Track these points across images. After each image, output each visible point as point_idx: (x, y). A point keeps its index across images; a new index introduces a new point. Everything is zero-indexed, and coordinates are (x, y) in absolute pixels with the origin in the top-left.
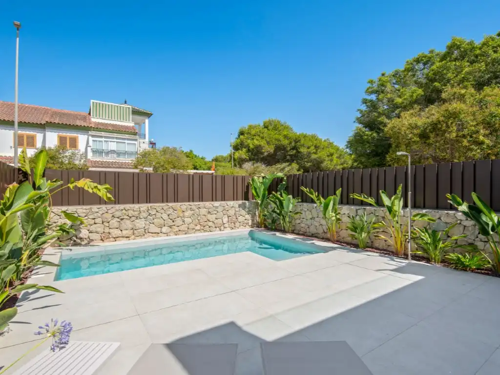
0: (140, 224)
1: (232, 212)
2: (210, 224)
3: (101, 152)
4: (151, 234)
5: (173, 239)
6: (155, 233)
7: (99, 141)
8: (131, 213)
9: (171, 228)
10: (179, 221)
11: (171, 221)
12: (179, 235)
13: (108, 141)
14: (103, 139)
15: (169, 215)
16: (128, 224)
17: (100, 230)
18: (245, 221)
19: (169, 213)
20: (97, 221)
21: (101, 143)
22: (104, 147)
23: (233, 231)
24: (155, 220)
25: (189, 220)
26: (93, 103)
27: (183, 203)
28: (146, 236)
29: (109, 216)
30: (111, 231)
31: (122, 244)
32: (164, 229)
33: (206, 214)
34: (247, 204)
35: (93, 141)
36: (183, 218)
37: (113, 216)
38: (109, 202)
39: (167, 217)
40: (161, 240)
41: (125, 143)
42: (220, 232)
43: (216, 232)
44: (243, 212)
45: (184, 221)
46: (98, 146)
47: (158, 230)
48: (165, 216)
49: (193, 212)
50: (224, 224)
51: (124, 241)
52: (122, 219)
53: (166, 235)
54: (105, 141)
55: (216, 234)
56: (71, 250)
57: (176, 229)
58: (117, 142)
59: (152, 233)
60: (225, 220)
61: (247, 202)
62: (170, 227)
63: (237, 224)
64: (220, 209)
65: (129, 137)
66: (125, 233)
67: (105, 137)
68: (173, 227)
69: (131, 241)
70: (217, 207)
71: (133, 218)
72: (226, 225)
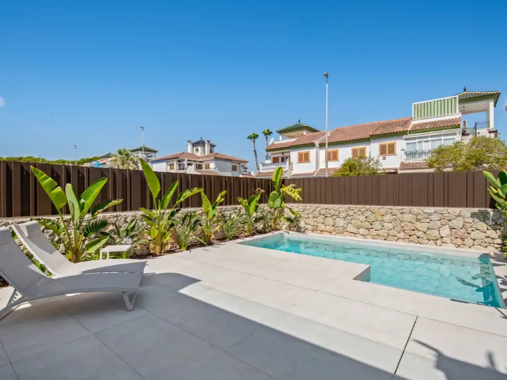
0: (340, 222)
1: (458, 223)
2: (419, 234)
3: (414, 153)
4: (348, 233)
5: (370, 242)
6: (353, 233)
7: (413, 143)
8: (332, 212)
9: (369, 231)
10: (377, 225)
11: (369, 224)
12: (376, 239)
13: (422, 142)
14: (417, 141)
15: (366, 217)
16: (330, 221)
17: (312, 223)
18: (486, 240)
19: (367, 215)
20: (310, 216)
21: (414, 144)
22: (418, 148)
23: (459, 249)
24: (353, 221)
25: (391, 226)
26: (415, 105)
27: (382, 207)
28: (344, 234)
29: (316, 213)
30: (318, 225)
31: (325, 237)
32: (362, 231)
33: (414, 221)
34: (492, 213)
35: (407, 144)
36: (382, 222)
37: (320, 213)
38: (299, 202)
39: (365, 219)
40: (358, 240)
41: (441, 139)
42: (435, 246)
43: (428, 246)
44: (482, 226)
45: (383, 226)
46: (411, 149)
47: (355, 230)
48: (362, 218)
49: (394, 217)
50: (442, 237)
51: (326, 235)
52: (326, 217)
53: (363, 236)
54: (419, 142)
55: (430, 248)
56: (289, 233)
57: (373, 232)
58: (432, 140)
59: (350, 233)
60: (445, 231)
61: (490, 210)
62: (368, 229)
63: (469, 242)
64: (435, 217)
65: (446, 132)
66: (328, 228)
67: (419, 138)
68: (371, 230)
69: (332, 236)
70: (430, 214)
71: (334, 217)
72: (445, 239)
